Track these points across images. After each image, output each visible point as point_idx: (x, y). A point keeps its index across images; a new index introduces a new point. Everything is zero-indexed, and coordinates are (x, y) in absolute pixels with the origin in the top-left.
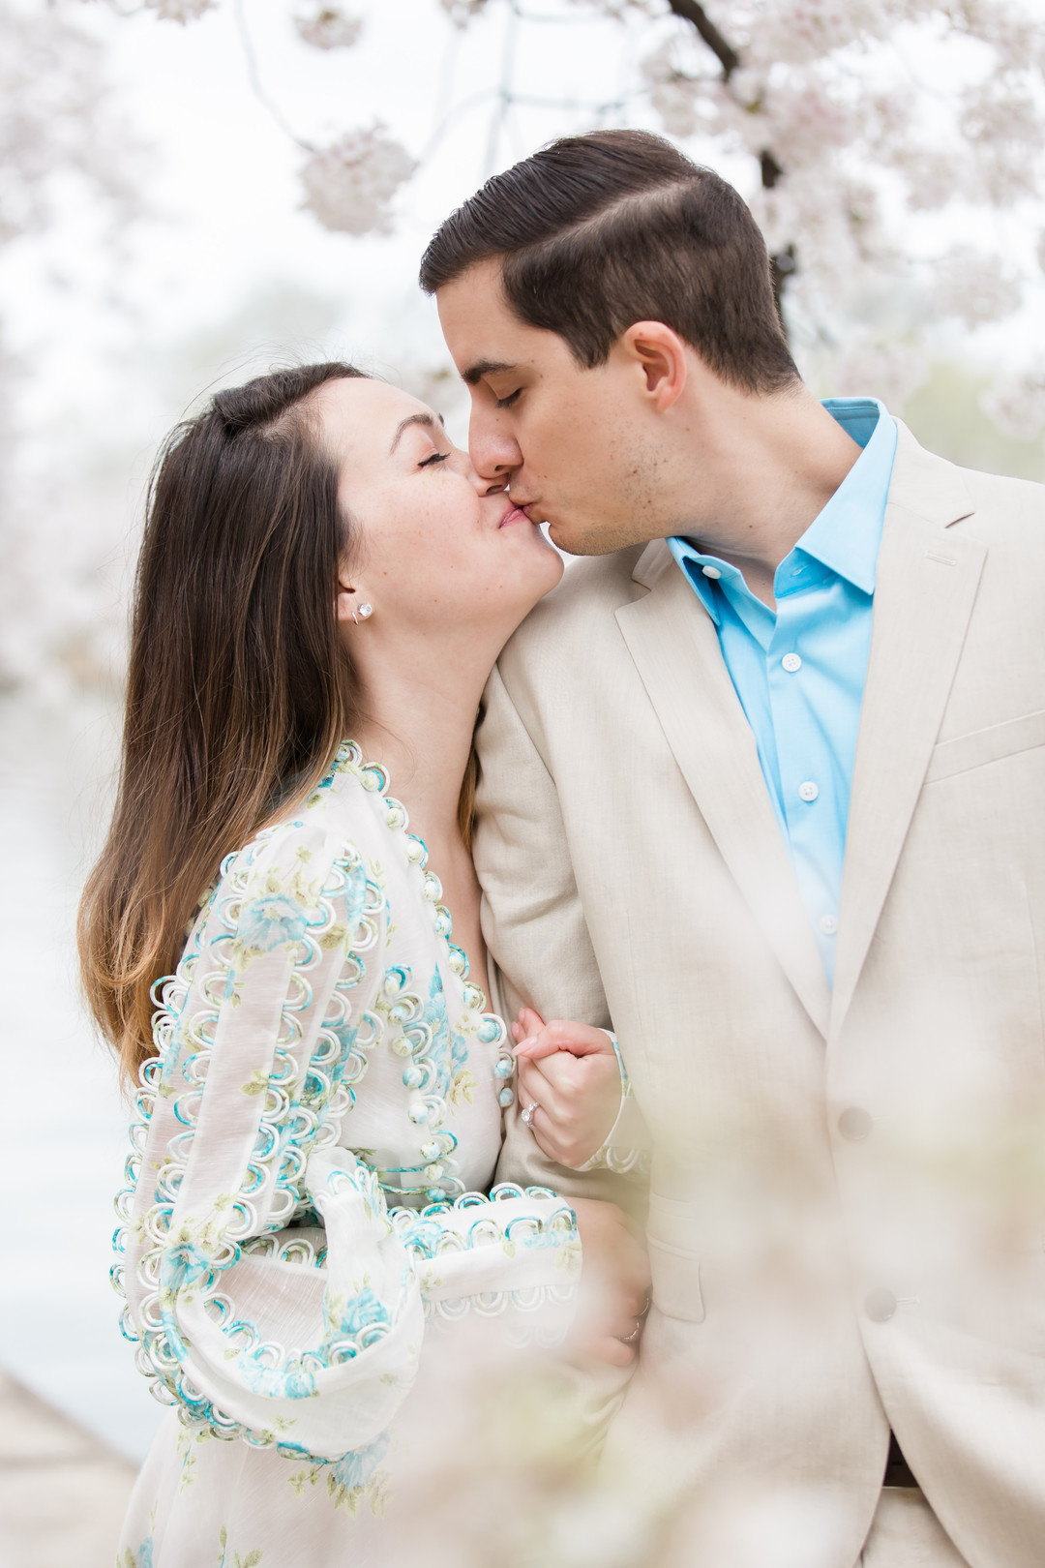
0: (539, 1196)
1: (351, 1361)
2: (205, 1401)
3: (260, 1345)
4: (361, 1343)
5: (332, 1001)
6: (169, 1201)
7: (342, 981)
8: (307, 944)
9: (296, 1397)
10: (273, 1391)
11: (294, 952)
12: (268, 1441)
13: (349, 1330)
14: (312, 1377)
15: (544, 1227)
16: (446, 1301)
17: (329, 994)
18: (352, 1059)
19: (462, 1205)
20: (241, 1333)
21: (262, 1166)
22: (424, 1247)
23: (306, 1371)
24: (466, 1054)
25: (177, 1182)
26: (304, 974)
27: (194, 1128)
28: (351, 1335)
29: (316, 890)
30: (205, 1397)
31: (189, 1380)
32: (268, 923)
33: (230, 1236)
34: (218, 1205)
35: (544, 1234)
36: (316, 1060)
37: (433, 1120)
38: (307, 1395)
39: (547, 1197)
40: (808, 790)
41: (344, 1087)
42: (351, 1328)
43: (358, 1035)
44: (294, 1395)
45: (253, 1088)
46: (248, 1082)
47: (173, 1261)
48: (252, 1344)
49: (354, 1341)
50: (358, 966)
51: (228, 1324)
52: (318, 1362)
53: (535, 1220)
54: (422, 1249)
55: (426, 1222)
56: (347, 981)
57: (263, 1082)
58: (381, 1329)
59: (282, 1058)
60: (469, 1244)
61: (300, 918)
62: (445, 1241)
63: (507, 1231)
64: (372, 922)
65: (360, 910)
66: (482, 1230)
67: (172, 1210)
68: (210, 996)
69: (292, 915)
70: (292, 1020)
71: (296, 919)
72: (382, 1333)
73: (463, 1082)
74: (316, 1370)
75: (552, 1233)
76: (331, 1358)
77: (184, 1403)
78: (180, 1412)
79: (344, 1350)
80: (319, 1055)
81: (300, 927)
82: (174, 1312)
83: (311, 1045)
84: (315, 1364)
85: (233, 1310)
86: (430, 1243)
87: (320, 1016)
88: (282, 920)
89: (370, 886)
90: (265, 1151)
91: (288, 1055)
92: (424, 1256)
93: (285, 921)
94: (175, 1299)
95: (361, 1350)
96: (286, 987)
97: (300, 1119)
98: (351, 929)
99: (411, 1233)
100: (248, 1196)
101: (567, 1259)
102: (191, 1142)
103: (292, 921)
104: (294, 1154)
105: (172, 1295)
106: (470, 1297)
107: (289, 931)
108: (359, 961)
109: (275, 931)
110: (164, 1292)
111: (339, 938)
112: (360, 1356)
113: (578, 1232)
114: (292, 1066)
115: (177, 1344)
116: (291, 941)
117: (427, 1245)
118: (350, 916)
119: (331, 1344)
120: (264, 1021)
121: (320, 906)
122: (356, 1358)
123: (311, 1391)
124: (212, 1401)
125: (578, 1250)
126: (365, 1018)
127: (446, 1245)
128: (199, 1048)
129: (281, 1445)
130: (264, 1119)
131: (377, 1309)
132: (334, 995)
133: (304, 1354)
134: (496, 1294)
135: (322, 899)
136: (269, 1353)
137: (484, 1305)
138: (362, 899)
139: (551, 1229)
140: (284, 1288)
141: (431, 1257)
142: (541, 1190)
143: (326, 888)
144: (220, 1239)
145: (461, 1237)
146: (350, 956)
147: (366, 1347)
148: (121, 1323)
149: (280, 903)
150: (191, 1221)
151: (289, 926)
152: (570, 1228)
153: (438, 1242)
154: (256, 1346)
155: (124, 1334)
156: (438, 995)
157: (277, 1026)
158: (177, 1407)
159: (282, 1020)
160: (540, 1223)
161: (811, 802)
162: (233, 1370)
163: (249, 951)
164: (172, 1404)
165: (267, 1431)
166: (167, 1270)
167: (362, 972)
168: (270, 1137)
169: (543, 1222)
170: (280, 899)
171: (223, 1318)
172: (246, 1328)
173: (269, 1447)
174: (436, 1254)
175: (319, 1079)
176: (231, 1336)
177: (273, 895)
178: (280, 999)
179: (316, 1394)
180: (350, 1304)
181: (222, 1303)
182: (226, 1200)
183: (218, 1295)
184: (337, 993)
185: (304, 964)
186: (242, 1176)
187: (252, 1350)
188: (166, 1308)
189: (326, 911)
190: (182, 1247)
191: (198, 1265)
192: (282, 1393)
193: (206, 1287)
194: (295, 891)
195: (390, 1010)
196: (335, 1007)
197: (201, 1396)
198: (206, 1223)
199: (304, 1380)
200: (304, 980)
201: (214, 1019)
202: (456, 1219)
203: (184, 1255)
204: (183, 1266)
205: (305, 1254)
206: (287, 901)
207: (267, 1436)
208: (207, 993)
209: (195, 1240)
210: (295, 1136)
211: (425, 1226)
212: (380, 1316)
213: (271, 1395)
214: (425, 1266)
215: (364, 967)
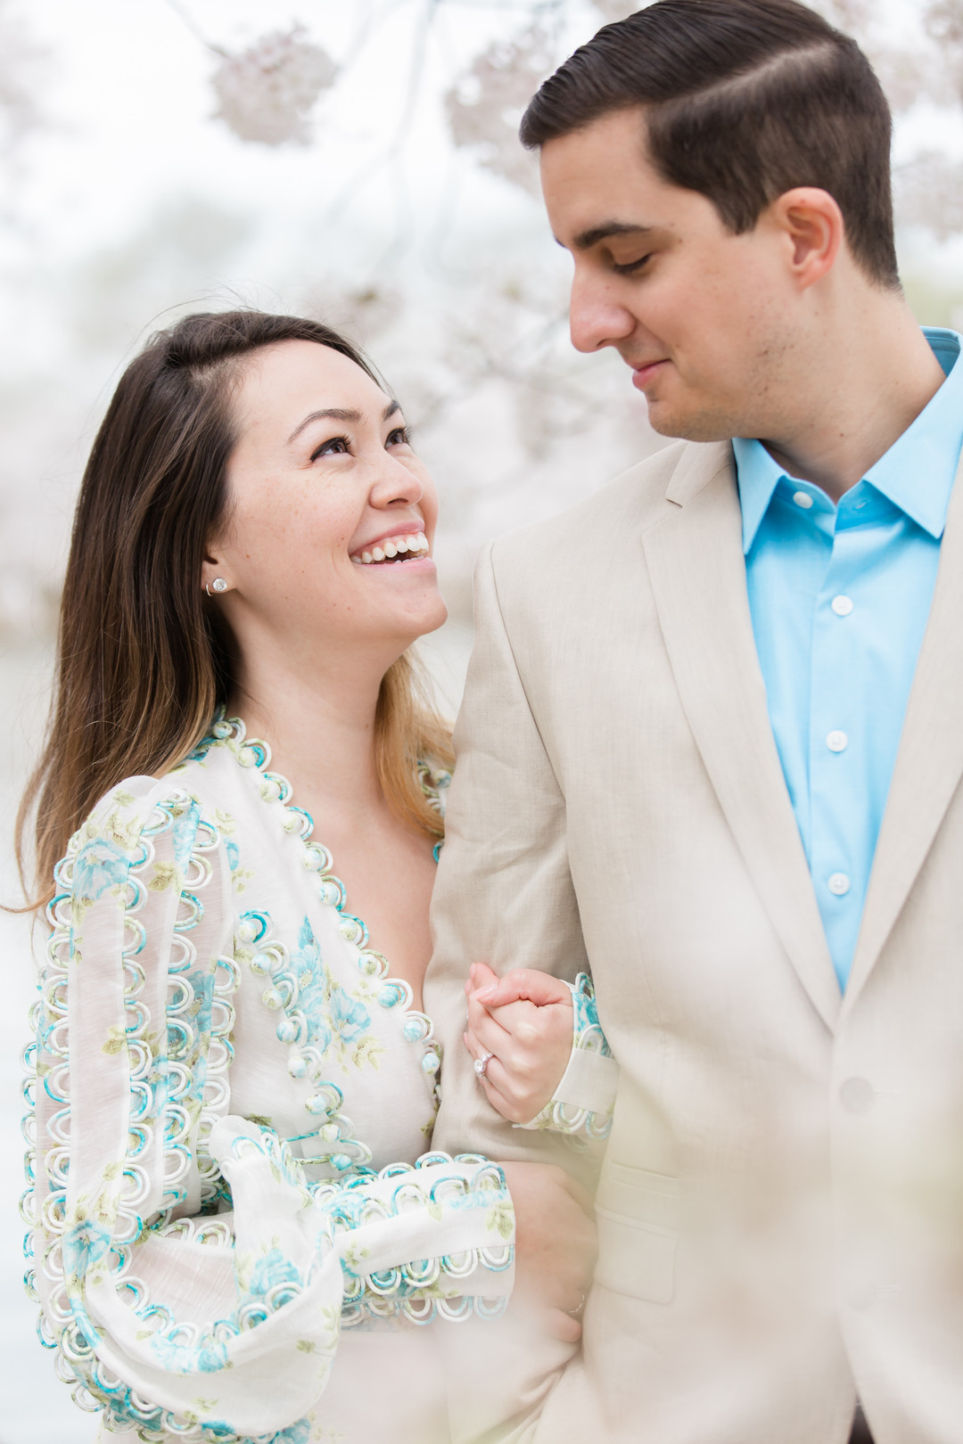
0: (471, 1161)
1: (261, 1325)
2: (123, 1386)
3: (176, 1327)
4: (271, 1304)
5: (173, 945)
6: (62, 1188)
7: (181, 922)
8: (132, 884)
9: (209, 1369)
10: (186, 1366)
11: (123, 895)
12: (193, 1424)
13: (258, 1292)
14: (224, 1347)
15: (470, 1188)
16: (375, 1274)
17: (168, 939)
18: (217, 1009)
19: (387, 1176)
20: (156, 1317)
21: (143, 1126)
22: (347, 1218)
23: (219, 1342)
24: (368, 1020)
25: (64, 1168)
26: (134, 916)
27: (69, 1105)
28: (260, 1296)
29: (136, 830)
30: (122, 1382)
31: (105, 1367)
32: (91, 870)
33: (125, 1203)
34: (107, 1175)
35: (470, 1194)
36: (173, 1009)
37: (312, 1072)
38: (221, 1367)
39: (478, 1162)
40: (837, 739)
41: (217, 1040)
42: (260, 1290)
43: (216, 983)
44: (208, 1368)
45: (112, 1046)
46: (107, 1041)
47: (74, 1244)
48: (167, 1325)
49: (264, 1303)
50: (194, 905)
51: (141, 1307)
52: (229, 1331)
53: (459, 1179)
54: (344, 1220)
55: (349, 1193)
56: (186, 922)
57: (120, 1037)
58: (293, 1290)
59: (132, 1008)
60: (393, 1211)
61: (122, 860)
62: (367, 1210)
63: (432, 1194)
64: (204, 859)
65: (189, 848)
66: (405, 1194)
67: (65, 1196)
68: (57, 960)
69: (112, 858)
70: (133, 965)
71: (118, 861)
72: (292, 1294)
73: (367, 1047)
74: (228, 1338)
75: (480, 1192)
76: (242, 1324)
77: (108, 1403)
78: (105, 1417)
79: (254, 1313)
80: (174, 1004)
81: (123, 869)
82: (84, 1298)
83: (162, 995)
84: (228, 1334)
85: (146, 1293)
86: (352, 1213)
87: (165, 962)
88: (103, 864)
89: (202, 826)
90: (141, 1109)
91: (138, 1003)
92: (348, 1226)
93: (106, 864)
94: (82, 1287)
95: (272, 1312)
96: (121, 933)
97: (175, 1074)
98: (181, 867)
99: (333, 1205)
100: (134, 1159)
101: (498, 1219)
102: (69, 1120)
103: (113, 864)
104: (177, 1112)
105: (80, 1281)
106: (400, 1266)
107: (112, 874)
108: (194, 899)
109: (100, 876)
110: (70, 1278)
111: (169, 878)
112: (272, 1318)
113: (508, 1191)
114: (144, 1014)
115: (89, 1331)
116: (117, 885)
117: (350, 1215)
118: (178, 855)
119: (241, 1309)
120: (105, 972)
121: (141, 845)
122: (267, 1321)
123: (224, 1362)
124: (131, 1385)
125: (509, 1209)
126: (219, 964)
127: (369, 1214)
128: (58, 1017)
129: (205, 1426)
130: (133, 1078)
131: (286, 1269)
132: (176, 938)
133: (216, 1324)
134: (427, 1261)
135: (143, 839)
136: (183, 1334)
137: (415, 1275)
138: (192, 837)
139: (478, 1188)
140: (198, 1268)
141: (355, 1228)
142: (474, 1157)
143: (145, 828)
144: (117, 1209)
145: (385, 1205)
146: (183, 895)
147: (277, 1309)
148: (39, 1331)
149: (98, 847)
150: (84, 1200)
151: (112, 869)
152: (500, 1187)
153: (361, 1211)
154: (171, 1327)
155: (43, 1343)
156: (308, 946)
157: (121, 975)
158: (102, 1412)
159: (124, 968)
160: (466, 1183)
161: (838, 753)
162: (146, 1351)
163: (81, 903)
164: (96, 1410)
165: (188, 1412)
166: (70, 1255)
167: (200, 910)
168: (143, 1094)
169: (469, 1182)
170: (98, 843)
171: (136, 1302)
172: (159, 1312)
173: (195, 1429)
174: (359, 1224)
175: (180, 1028)
176: (146, 1319)
177: (92, 841)
178: (118, 946)
179: (229, 1364)
180: (257, 1266)
181: (136, 1288)
182: (114, 1168)
183: (130, 1278)
184: (177, 935)
185: (133, 905)
186: (126, 1141)
187: (165, 1333)
188: (75, 1295)
189: (146, 849)
190: (80, 1229)
191: (100, 1239)
192: (196, 1367)
193: (117, 1269)
194: (111, 833)
195: (251, 959)
196: (178, 951)
197: (118, 1382)
198: (99, 1196)
199: (217, 1352)
200: (136, 922)
201: (64, 982)
202: (380, 1187)
203: (84, 1237)
204: (86, 1249)
205: (220, 1235)
206: (106, 844)
207: (189, 1419)
208: (54, 957)
209: (91, 1216)
210: (172, 1093)
211: (347, 1198)
212: (292, 1275)
213: (184, 1370)
214: (347, 1239)
215: (201, 905)
